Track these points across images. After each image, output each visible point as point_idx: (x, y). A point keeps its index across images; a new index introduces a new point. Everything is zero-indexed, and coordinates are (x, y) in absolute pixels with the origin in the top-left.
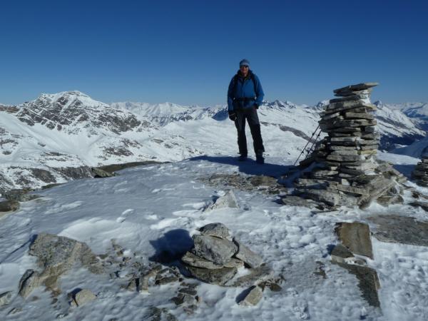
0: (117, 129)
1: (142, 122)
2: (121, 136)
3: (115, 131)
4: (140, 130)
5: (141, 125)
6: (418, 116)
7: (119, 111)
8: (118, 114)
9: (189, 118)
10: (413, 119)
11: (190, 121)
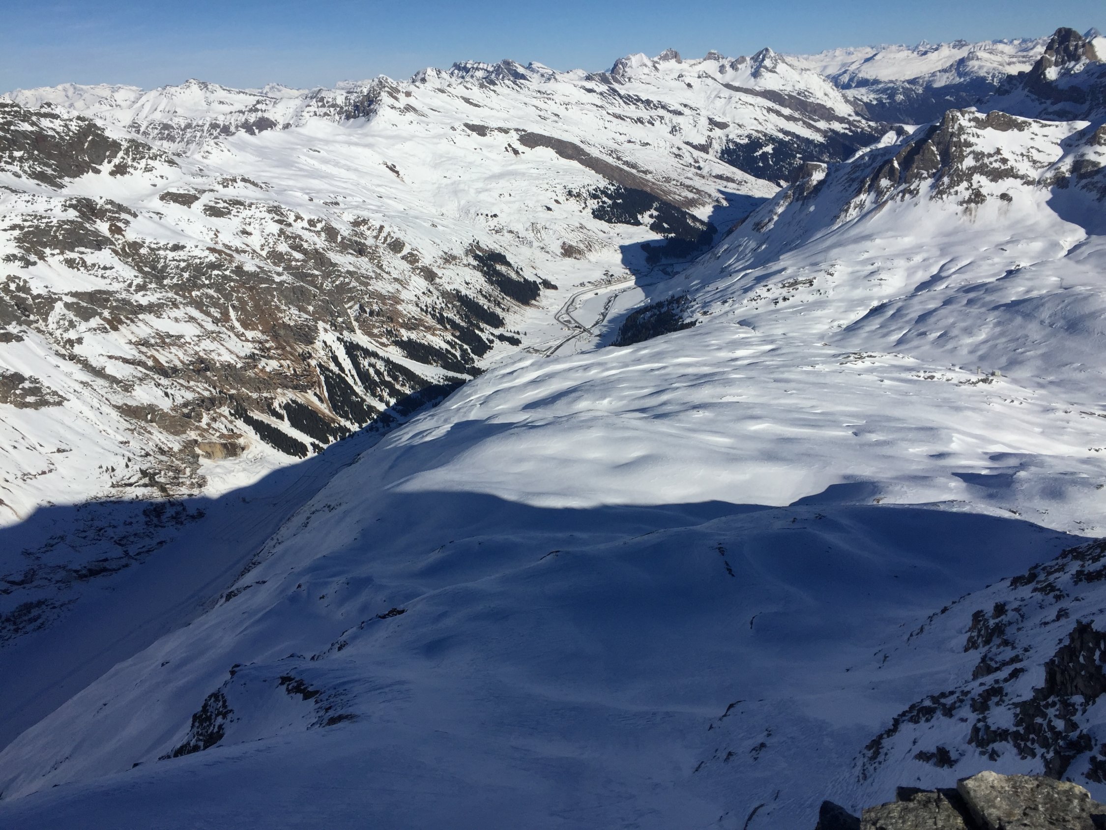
0: (49, 171)
1: (125, 145)
2: (64, 191)
3: (41, 177)
4: (121, 170)
5: (121, 154)
6: (864, 83)
7: (46, 115)
8: (45, 123)
9: (265, 124)
10: (851, 93)
11: (267, 133)
